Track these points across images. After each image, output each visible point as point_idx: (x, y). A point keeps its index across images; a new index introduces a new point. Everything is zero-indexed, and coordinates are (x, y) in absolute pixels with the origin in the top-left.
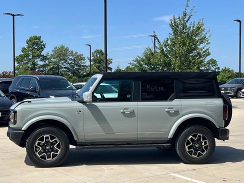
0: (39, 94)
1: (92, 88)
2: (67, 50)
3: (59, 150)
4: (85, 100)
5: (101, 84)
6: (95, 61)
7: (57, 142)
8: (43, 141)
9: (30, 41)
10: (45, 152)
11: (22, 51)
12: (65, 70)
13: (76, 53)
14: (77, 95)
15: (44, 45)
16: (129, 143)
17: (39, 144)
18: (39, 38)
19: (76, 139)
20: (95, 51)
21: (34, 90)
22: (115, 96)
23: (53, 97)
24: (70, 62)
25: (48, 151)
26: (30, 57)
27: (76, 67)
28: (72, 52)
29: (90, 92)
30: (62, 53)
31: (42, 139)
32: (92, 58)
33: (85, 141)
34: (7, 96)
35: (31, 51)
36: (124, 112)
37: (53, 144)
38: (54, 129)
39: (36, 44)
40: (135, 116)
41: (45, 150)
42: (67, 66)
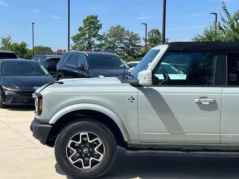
0: (88, 73)
1: (152, 65)
2: (123, 30)
3: (102, 155)
4: (141, 82)
5: (162, 63)
6: (150, 40)
7: (99, 143)
8: (78, 140)
9: (87, 20)
10: (81, 157)
11: (79, 30)
12: (120, 49)
13: (132, 33)
14: (130, 75)
15: (100, 25)
16: (205, 149)
17: (73, 145)
18: (96, 18)
19: (126, 140)
20: (152, 31)
21: (82, 69)
22: (183, 77)
23: (103, 77)
24: (126, 41)
25: (86, 155)
26: (86, 37)
27: (131, 47)
28: (128, 32)
29: (149, 70)
30: (118, 33)
31: (77, 138)
32: (147, 38)
33: (139, 143)
34: (52, 74)
35: (88, 30)
36: (201, 103)
37: (93, 145)
38: (95, 124)
39: (92, 24)
40: (217, 109)
41: (81, 154)
42: (123, 45)
